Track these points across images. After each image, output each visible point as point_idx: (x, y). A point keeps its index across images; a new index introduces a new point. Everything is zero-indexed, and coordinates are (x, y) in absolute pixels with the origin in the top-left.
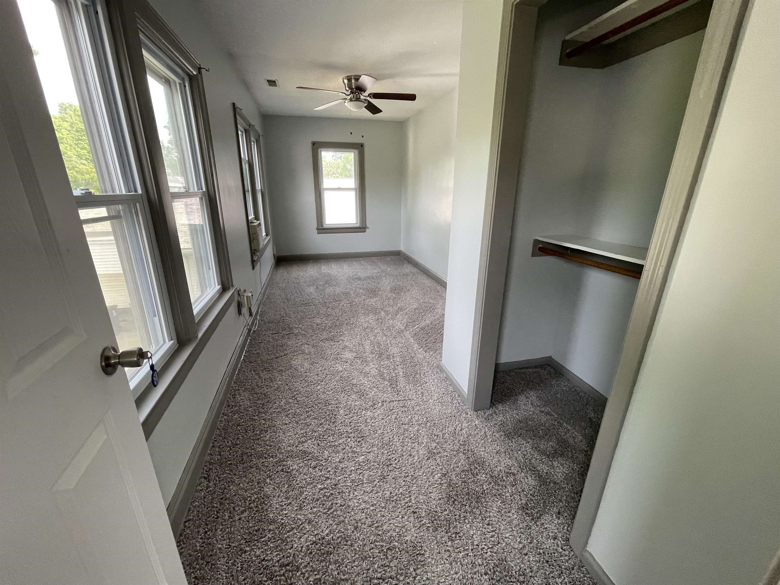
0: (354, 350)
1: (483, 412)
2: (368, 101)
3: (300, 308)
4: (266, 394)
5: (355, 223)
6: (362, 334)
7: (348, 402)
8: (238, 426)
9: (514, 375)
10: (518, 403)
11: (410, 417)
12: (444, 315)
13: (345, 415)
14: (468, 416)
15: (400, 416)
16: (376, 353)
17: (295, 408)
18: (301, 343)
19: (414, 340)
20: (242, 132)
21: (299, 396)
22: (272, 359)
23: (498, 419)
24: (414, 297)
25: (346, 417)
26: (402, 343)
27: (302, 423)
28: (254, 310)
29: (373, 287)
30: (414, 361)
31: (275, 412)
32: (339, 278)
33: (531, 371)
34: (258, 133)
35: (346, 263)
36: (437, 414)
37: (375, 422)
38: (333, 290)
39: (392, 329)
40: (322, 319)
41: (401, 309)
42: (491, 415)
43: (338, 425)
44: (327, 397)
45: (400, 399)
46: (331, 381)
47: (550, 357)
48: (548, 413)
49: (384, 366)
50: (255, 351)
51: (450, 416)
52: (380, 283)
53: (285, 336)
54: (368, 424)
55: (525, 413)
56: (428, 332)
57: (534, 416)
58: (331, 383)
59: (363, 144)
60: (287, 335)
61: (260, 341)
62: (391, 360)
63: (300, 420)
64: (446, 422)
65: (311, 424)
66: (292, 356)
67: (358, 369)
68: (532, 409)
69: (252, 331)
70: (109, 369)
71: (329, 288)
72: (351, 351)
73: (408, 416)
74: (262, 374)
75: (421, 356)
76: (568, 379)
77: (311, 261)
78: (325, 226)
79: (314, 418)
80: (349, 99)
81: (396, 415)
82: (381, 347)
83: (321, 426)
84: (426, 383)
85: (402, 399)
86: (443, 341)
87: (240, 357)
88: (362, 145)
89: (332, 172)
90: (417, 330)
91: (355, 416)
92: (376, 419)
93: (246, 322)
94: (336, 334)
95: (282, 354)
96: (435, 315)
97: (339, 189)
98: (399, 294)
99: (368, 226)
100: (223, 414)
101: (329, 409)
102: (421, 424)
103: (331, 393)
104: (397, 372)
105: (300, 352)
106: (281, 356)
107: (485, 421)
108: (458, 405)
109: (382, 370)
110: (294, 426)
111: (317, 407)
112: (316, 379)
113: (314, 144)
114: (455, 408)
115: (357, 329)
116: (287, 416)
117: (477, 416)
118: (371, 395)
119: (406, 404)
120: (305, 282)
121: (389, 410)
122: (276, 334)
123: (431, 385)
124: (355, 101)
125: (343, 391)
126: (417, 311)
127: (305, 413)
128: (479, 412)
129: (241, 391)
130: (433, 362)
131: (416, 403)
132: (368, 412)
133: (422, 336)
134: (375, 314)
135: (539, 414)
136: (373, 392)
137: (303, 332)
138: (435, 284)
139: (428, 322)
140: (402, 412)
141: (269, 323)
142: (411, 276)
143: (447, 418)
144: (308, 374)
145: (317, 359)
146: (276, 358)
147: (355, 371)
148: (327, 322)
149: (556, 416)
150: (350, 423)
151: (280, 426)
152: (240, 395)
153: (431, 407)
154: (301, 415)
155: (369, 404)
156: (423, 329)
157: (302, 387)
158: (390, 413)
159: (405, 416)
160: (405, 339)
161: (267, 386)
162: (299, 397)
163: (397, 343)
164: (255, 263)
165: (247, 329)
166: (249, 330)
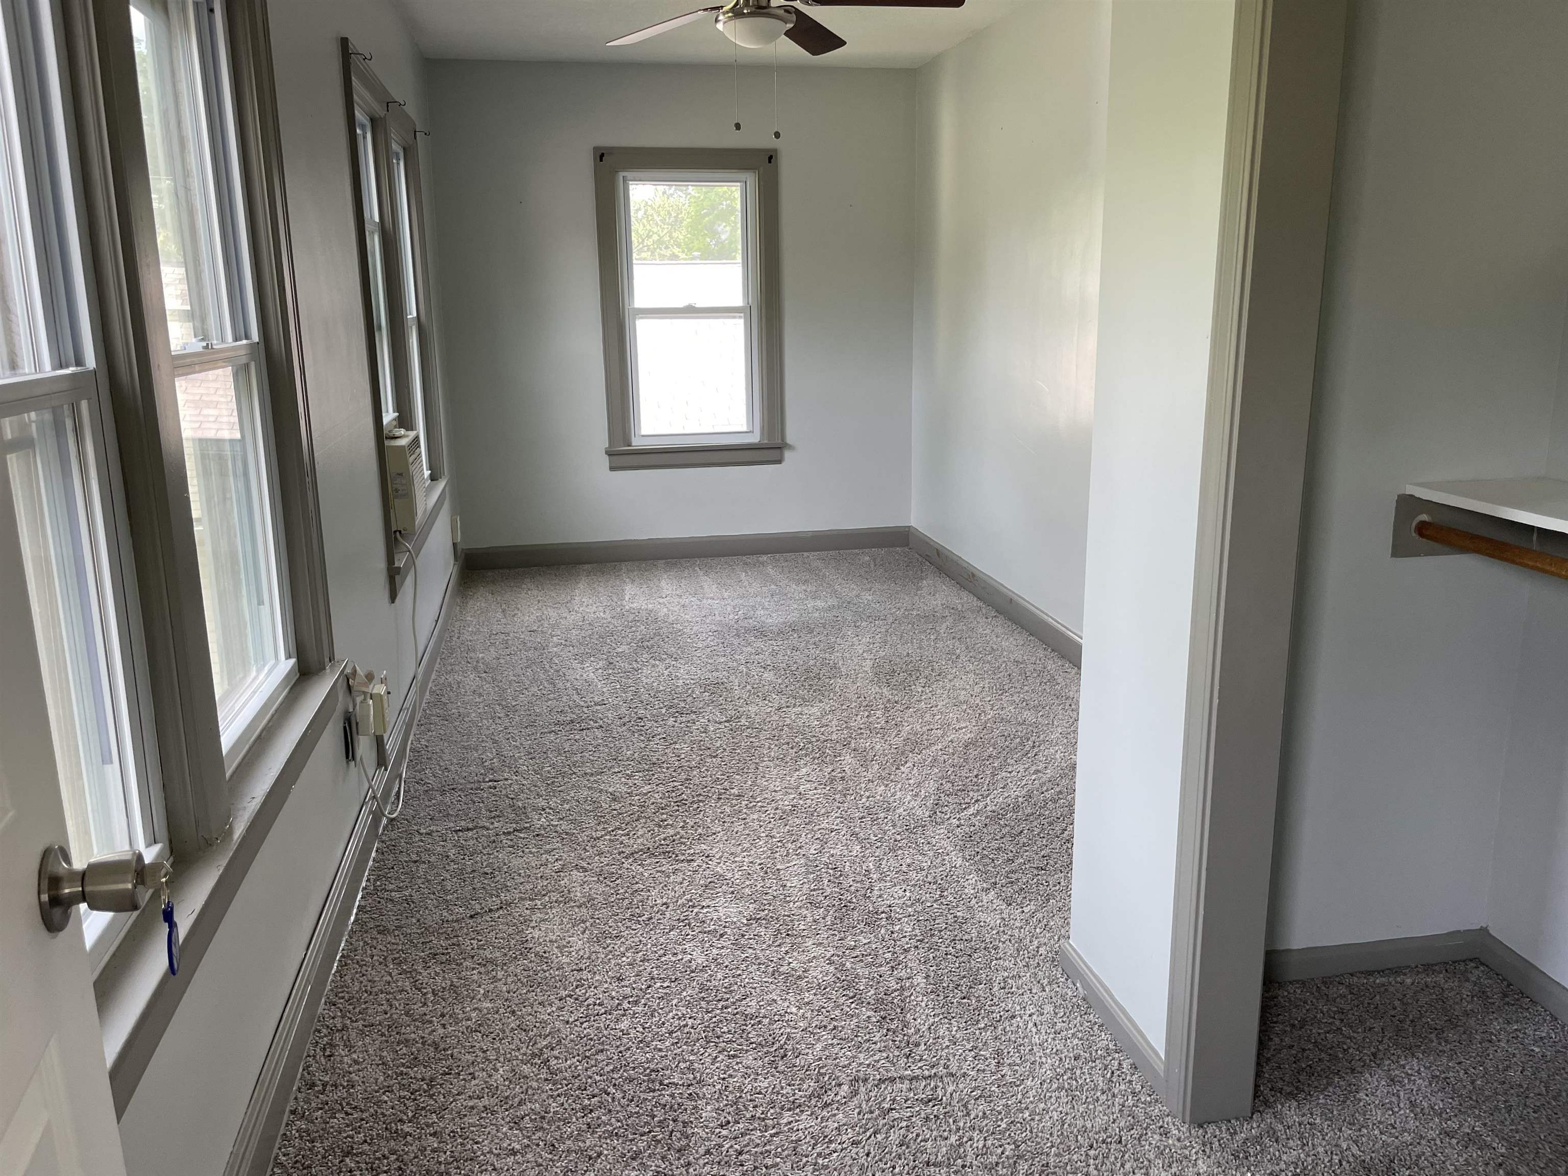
0: (747, 891)
1: (1224, 1128)
2: (798, 12)
3: (552, 737)
4: (442, 1046)
5: (745, 429)
6: (774, 833)
7: (731, 1080)
8: (348, 1154)
9: (1343, 996)
10: (1360, 1100)
11: (953, 1139)
12: (1073, 767)
13: (722, 1126)
14: (1170, 1142)
15: (918, 1135)
16: (826, 903)
17: (544, 1096)
18: (558, 865)
19: (964, 858)
20: (363, 127)
21: (556, 1053)
22: (457, 921)
23: (1284, 1157)
24: (962, 698)
25: (724, 1132)
26: (922, 870)
27: (569, 1151)
28: (392, 746)
29: (812, 662)
30: (967, 937)
31: (472, 1108)
32: (687, 630)
33: (1409, 981)
34: (415, 124)
35: (712, 575)
36: (1055, 1130)
37: (827, 1151)
38: (666, 673)
39: (882, 815)
40: (629, 777)
41: (915, 744)
42: (1258, 1140)
43: (697, 1159)
44: (653, 1058)
45: (918, 1072)
46: (669, 1001)
47: (1484, 931)
48: (1470, 1140)
49: (857, 953)
50: (399, 889)
51: (1104, 1142)
52: (837, 647)
53: (502, 837)
54: (805, 1160)
55: (1384, 1137)
56: (1018, 829)
57: (1418, 1149)
58: (667, 1009)
59: (776, 151)
60: (509, 833)
61: (414, 857)
62: (883, 931)
63: (561, 1140)
64: (1086, 1161)
65: (599, 1155)
66: (528, 912)
67: (763, 960)
68: (1412, 1124)
69: (384, 821)
70: (57, 912)
71: (653, 666)
72: (736, 895)
73: (946, 1134)
74: (425, 974)
75: (993, 920)
76: (1552, 1016)
77: (586, 567)
78: (637, 443)
79: (612, 1135)
80: (732, 10)
81: (903, 1131)
82: (845, 885)
83: (635, 1164)
84: (1013, 1017)
85: (927, 1073)
86: (1071, 863)
87: (345, 911)
88: (771, 157)
89: (655, 237)
90: (974, 820)
91: (755, 1129)
92: (831, 1142)
93: (366, 786)
94: (682, 832)
95: (494, 902)
96: (1041, 766)
97: (690, 311)
98: (905, 687)
99: (790, 439)
100: (293, 1112)
101: (663, 1102)
102: (997, 1164)
103: (667, 1044)
104: (903, 974)
105: (555, 896)
106: (491, 910)
107: (1235, 1163)
108: (1130, 1102)
109: (848, 965)
110: (540, 1160)
111: (619, 1095)
112: (614, 994)
113: (601, 155)
114: (1121, 1111)
115: (755, 817)
116: (516, 1123)
117: (1204, 1145)
118: (811, 1056)
119: (940, 1092)
120: (567, 643)
121: (877, 1112)
122: (468, 830)
123: (1030, 1025)
124: (750, 15)
125: (711, 1037)
126: (973, 753)
127: (579, 1114)
128: (1211, 1129)
129: (353, 1035)
130: (1036, 943)
131: (976, 1088)
132: (803, 1117)
133: (995, 844)
134: (821, 759)
135: (1438, 1142)
136: (819, 1047)
137: (565, 826)
138: (1041, 653)
139: (1015, 792)
140: (927, 1119)
141: (443, 793)
142: (949, 623)
143: (1091, 1146)
144: (585, 975)
145: (616, 921)
146: (472, 917)
147: (751, 969)
148: (647, 788)
149: (1503, 1150)
150: (740, 1153)
151: (493, 1159)
152: (348, 1045)
153: (1031, 1106)
154: (566, 1122)
155: (805, 1086)
156: (996, 817)
157: (567, 1022)
158: (882, 1122)
159: (935, 1133)
160: (931, 854)
161: (443, 1015)
162: (556, 1058)
163: (904, 868)
164: (397, 578)
165: (371, 812)
166: (377, 816)
